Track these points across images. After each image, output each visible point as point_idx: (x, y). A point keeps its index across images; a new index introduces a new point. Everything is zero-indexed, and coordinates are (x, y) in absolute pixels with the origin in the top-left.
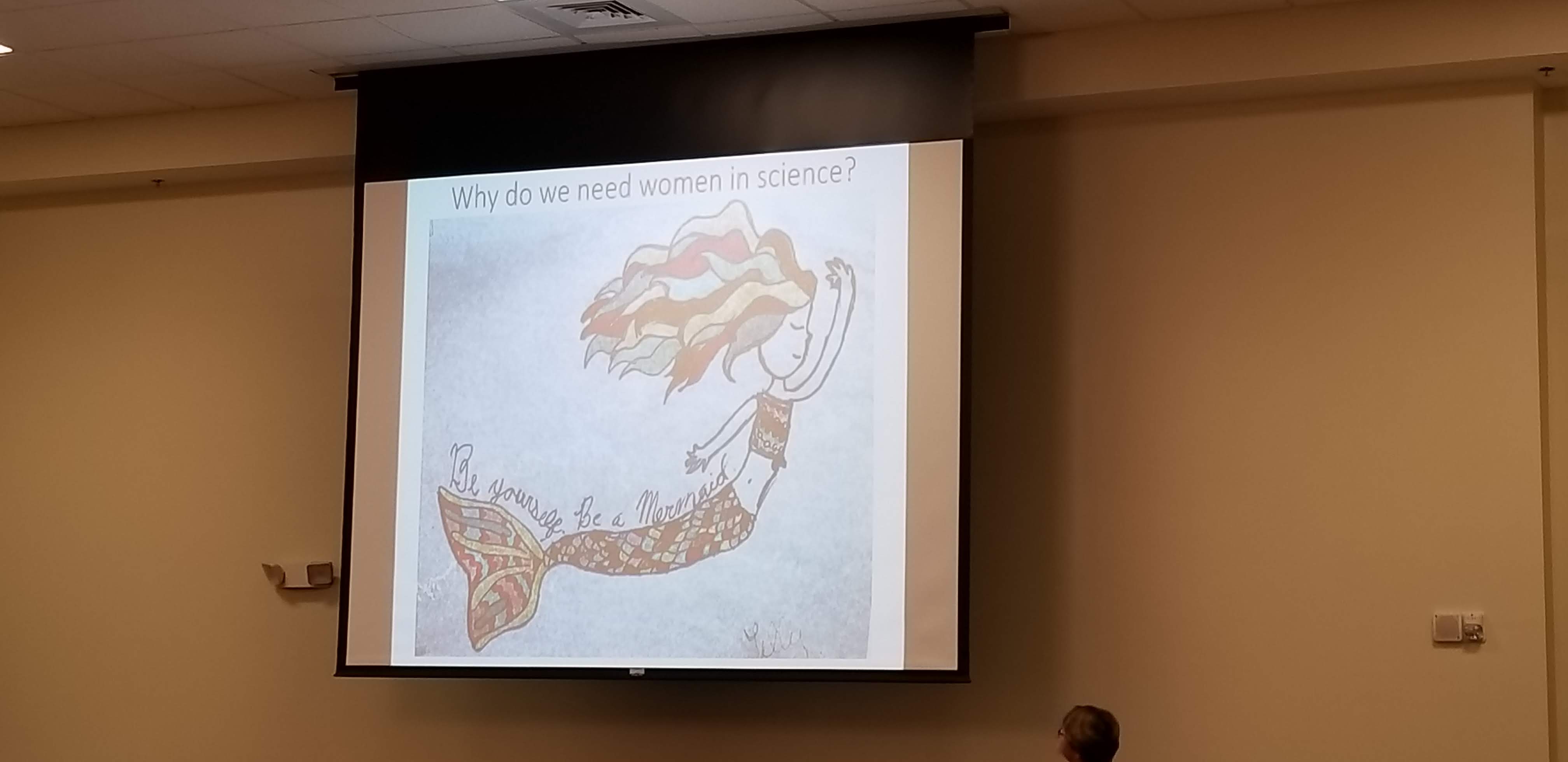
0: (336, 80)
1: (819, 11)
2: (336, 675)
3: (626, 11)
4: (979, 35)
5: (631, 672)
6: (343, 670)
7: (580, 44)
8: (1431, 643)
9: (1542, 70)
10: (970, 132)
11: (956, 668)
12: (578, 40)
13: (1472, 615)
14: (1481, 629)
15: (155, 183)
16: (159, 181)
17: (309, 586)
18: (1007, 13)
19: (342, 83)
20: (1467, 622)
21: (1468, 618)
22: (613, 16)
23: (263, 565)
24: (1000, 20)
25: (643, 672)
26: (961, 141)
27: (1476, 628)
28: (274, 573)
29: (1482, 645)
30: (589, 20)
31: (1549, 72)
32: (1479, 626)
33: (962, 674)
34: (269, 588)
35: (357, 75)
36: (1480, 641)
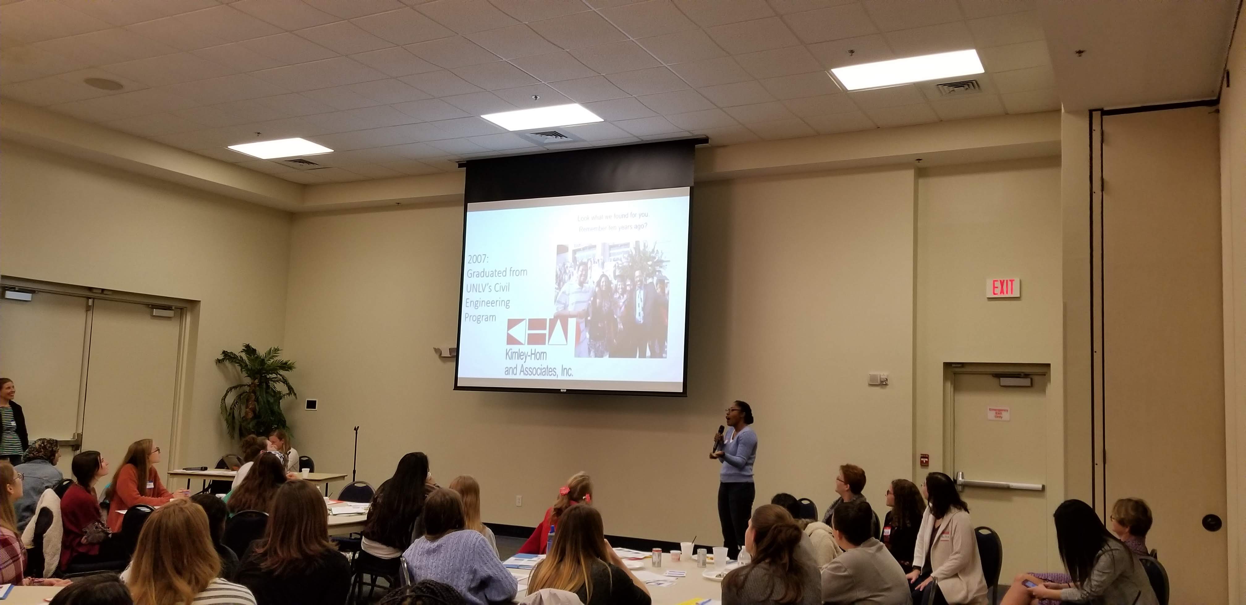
0: (458, 164)
1: (635, 136)
2: (454, 390)
3: (561, 136)
4: (697, 146)
5: (561, 390)
6: (457, 388)
7: (546, 150)
8: (867, 384)
9: (917, 160)
10: (692, 184)
11: (682, 391)
12: (545, 148)
13: (883, 374)
14: (887, 380)
15: (397, 204)
16: (398, 203)
17: (450, 356)
18: (707, 137)
19: (461, 165)
20: (882, 377)
21: (882, 375)
22: (556, 138)
23: (434, 348)
24: (705, 140)
25: (565, 391)
26: (689, 187)
27: (885, 379)
28: (438, 351)
29: (888, 386)
30: (547, 139)
31: (920, 161)
32: (886, 379)
33: (684, 394)
34: (436, 356)
35: (466, 162)
36: (886, 384)
